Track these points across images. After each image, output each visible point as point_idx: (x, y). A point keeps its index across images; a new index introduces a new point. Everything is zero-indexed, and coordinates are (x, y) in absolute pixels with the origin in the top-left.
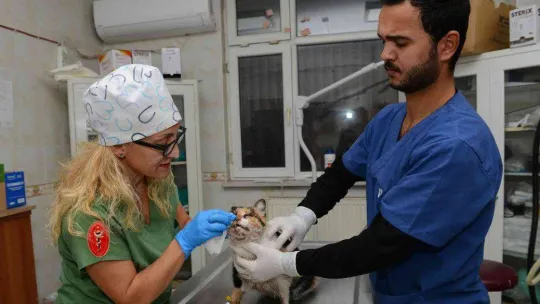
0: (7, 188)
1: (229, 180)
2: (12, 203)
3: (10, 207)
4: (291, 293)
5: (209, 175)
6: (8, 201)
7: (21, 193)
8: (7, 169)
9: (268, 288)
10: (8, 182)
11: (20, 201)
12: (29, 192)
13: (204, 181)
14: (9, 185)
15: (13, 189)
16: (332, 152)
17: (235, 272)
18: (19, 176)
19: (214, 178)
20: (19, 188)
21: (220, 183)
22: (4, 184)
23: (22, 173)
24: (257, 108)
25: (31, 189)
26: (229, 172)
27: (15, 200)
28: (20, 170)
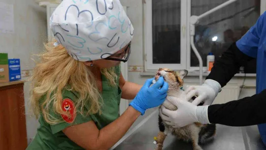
0: (10, 69)
1: (144, 71)
2: (13, 78)
3: (11, 80)
4: (200, 138)
5: (132, 68)
6: (10, 76)
7: (18, 72)
8: (10, 57)
9: (183, 132)
10: (10, 64)
11: (18, 77)
12: (23, 73)
13: (129, 71)
14: (11, 66)
15: (13, 69)
16: (212, 54)
17: (160, 119)
18: (17, 62)
19: (135, 70)
20: (17, 69)
21: (139, 73)
22: (7, 65)
23: (19, 60)
24: (160, 30)
25: (24, 72)
26: (144, 66)
27: (15, 76)
28: (17, 58)
